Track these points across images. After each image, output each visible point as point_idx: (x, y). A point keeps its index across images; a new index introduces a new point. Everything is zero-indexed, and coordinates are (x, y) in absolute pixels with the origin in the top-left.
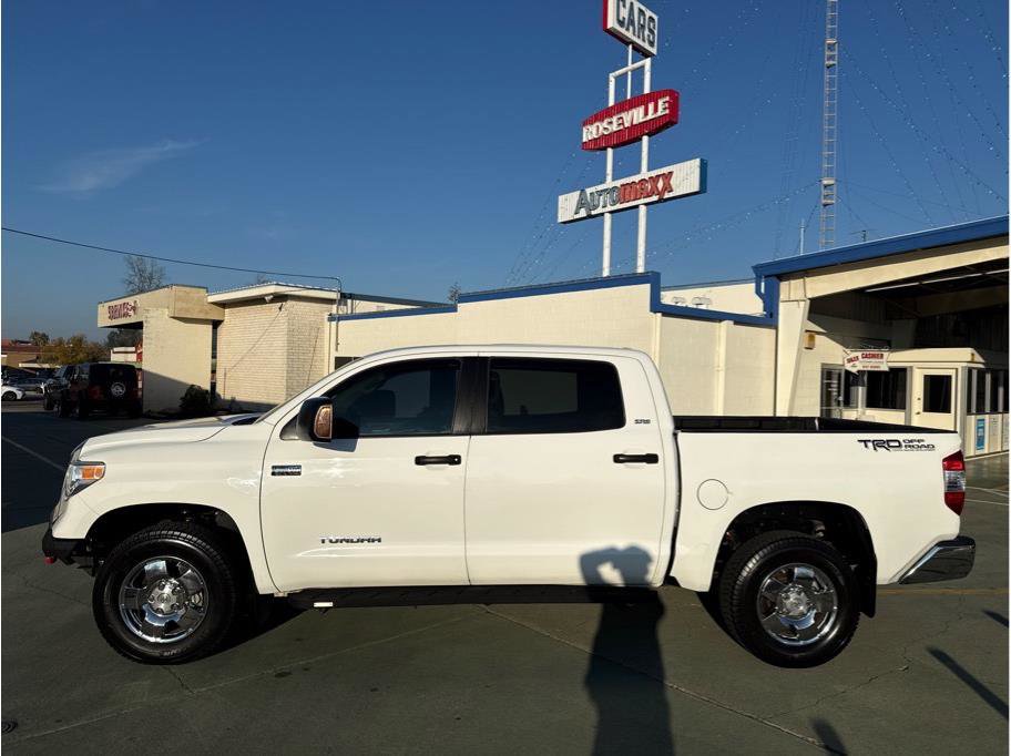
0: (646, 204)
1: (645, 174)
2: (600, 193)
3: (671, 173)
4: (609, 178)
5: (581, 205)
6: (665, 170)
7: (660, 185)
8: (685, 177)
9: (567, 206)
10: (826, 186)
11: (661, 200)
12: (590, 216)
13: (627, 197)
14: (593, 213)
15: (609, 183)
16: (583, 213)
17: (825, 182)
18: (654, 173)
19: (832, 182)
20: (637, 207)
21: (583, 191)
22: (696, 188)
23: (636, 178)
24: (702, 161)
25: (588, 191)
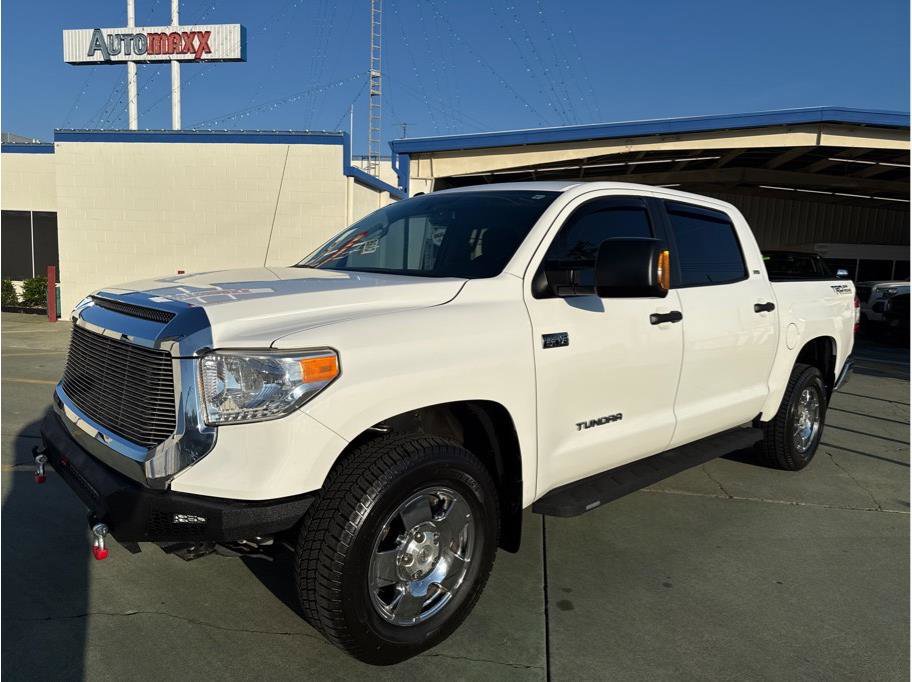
0: (180, 61)
1: (175, 26)
2: (121, 38)
3: (208, 33)
4: (131, 22)
5: (96, 44)
6: (203, 28)
7: (196, 43)
8: (225, 40)
9: (76, 44)
10: (374, 77)
11: (197, 60)
12: (108, 62)
13: (156, 48)
14: (113, 58)
15: (131, 28)
16: (99, 56)
17: (373, 73)
18: (188, 29)
19: (378, 75)
20: (169, 61)
21: (97, 30)
22: (237, 55)
23: (168, 31)
24: (241, 27)
25: (105, 32)
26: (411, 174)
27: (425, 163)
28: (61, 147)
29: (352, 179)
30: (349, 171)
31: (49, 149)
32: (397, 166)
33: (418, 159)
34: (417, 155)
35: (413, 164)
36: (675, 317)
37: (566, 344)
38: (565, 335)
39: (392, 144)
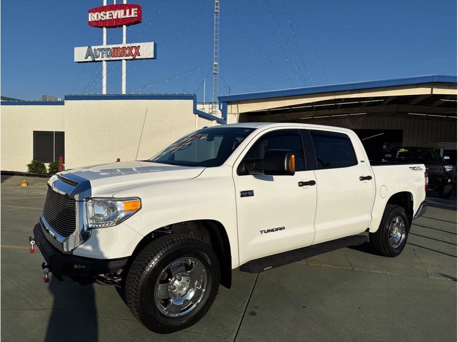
0: (126, 60)
1: (124, 44)
2: (100, 50)
3: (139, 46)
4: (105, 43)
5: (89, 53)
6: (137, 45)
7: (134, 51)
8: (147, 50)
9: (80, 54)
10: (215, 65)
11: (134, 59)
12: (94, 61)
13: (115, 54)
14: (96, 59)
15: (105, 46)
16: (90, 59)
17: (215, 63)
18: (129, 45)
19: (217, 64)
20: (121, 60)
21: (89, 47)
22: (152, 56)
23: (121, 46)
24: (154, 43)
25: (93, 48)
26: (228, 112)
27: (235, 106)
28: (67, 102)
29: (197, 115)
30: (196, 112)
31: (62, 103)
32: (221, 108)
33: (231, 104)
34: (231, 103)
35: (229, 107)
36: (312, 183)
37: (253, 195)
38: (252, 191)
39: (219, 98)
